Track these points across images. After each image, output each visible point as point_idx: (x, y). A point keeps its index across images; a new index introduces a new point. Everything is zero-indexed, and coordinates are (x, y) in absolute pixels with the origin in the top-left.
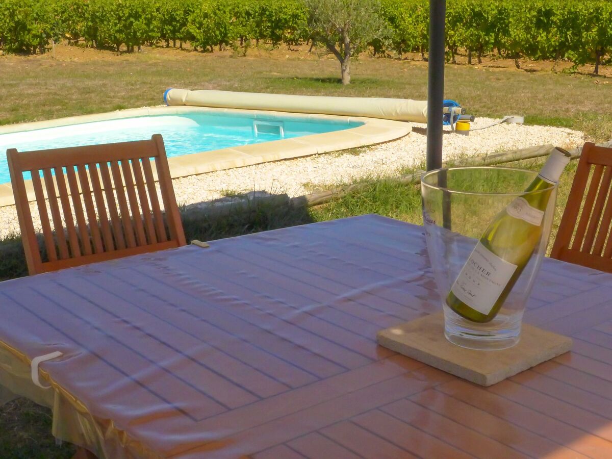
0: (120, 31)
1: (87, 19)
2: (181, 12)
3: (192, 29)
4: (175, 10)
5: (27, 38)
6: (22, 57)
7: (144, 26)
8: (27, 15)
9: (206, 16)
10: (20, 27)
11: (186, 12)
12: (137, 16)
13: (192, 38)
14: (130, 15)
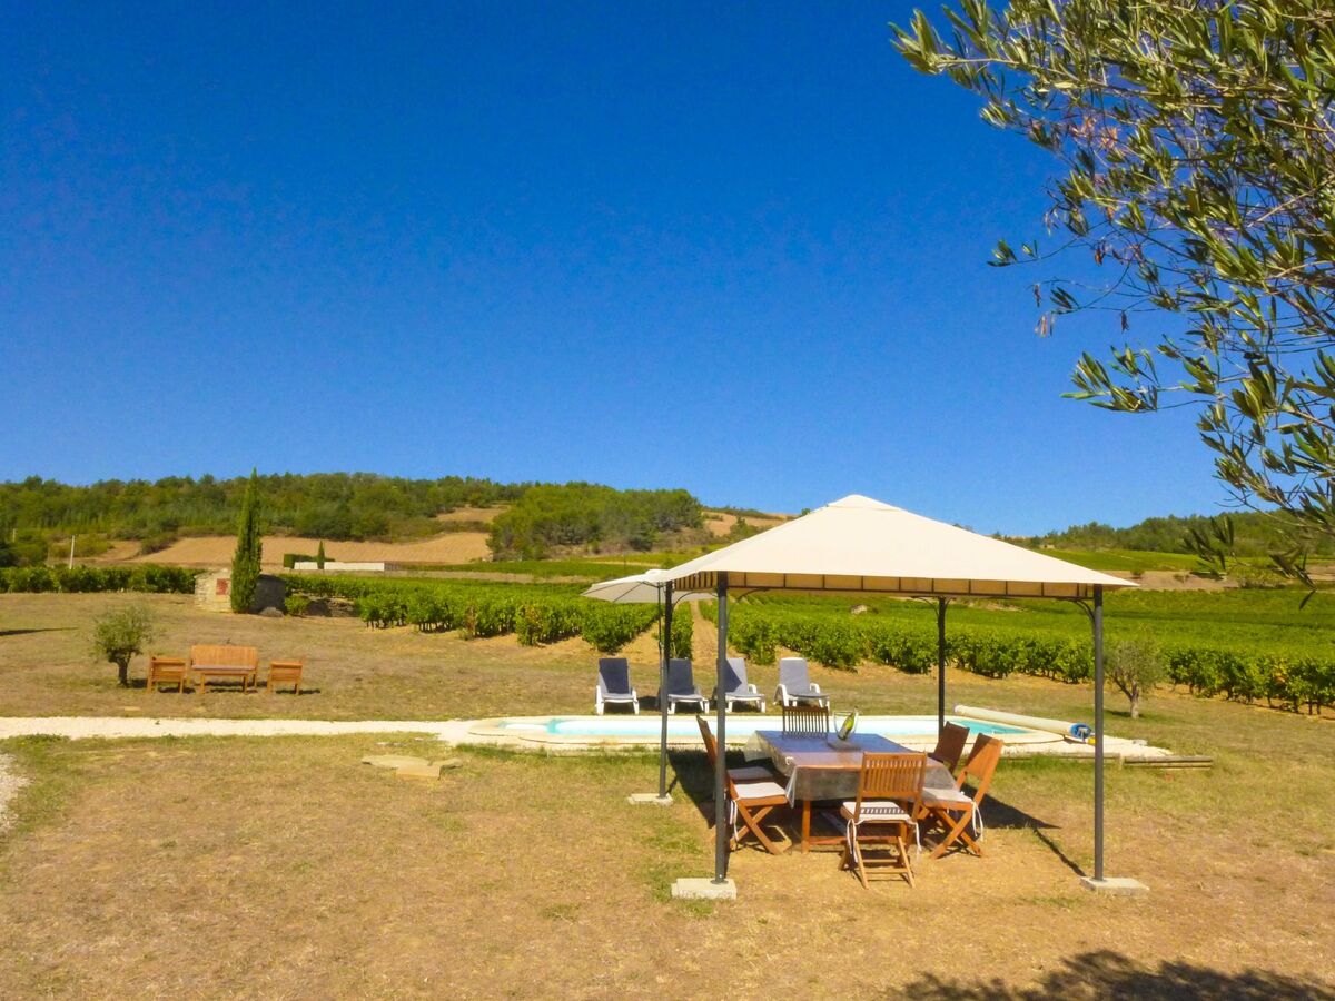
0: (991, 661)
1: (969, 649)
2: (1053, 648)
3: (1059, 662)
4: (1048, 645)
5: (914, 661)
6: (909, 676)
7: (1010, 658)
8: (914, 643)
9: (1072, 652)
10: (909, 652)
11: (1058, 648)
12: (1004, 650)
13: (1058, 669)
14: (999, 649)
